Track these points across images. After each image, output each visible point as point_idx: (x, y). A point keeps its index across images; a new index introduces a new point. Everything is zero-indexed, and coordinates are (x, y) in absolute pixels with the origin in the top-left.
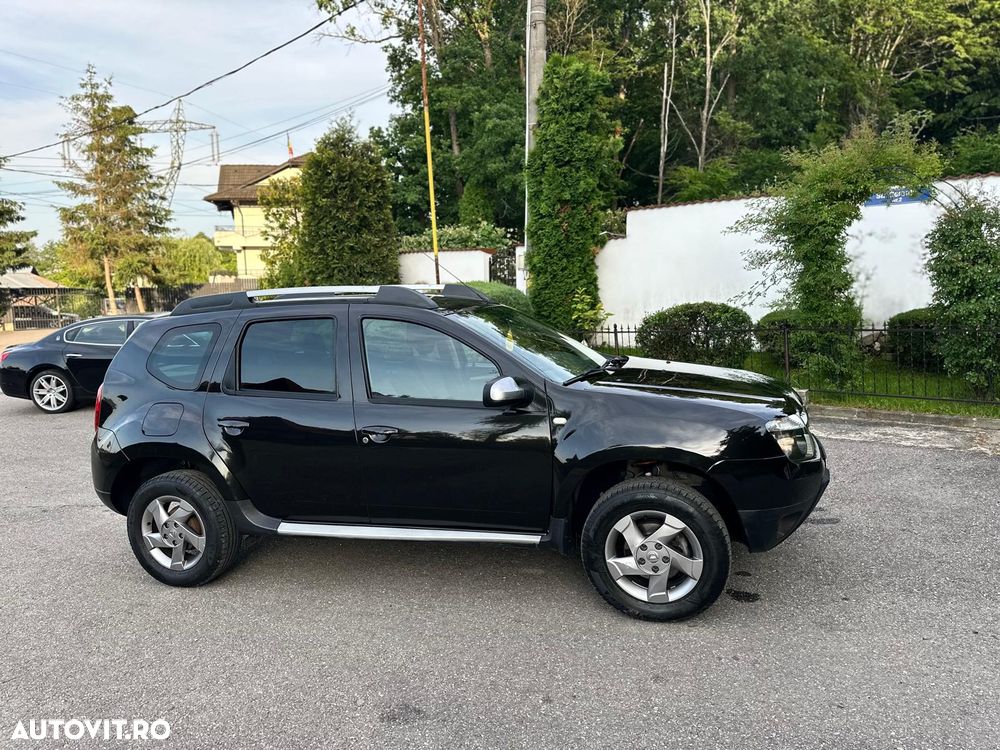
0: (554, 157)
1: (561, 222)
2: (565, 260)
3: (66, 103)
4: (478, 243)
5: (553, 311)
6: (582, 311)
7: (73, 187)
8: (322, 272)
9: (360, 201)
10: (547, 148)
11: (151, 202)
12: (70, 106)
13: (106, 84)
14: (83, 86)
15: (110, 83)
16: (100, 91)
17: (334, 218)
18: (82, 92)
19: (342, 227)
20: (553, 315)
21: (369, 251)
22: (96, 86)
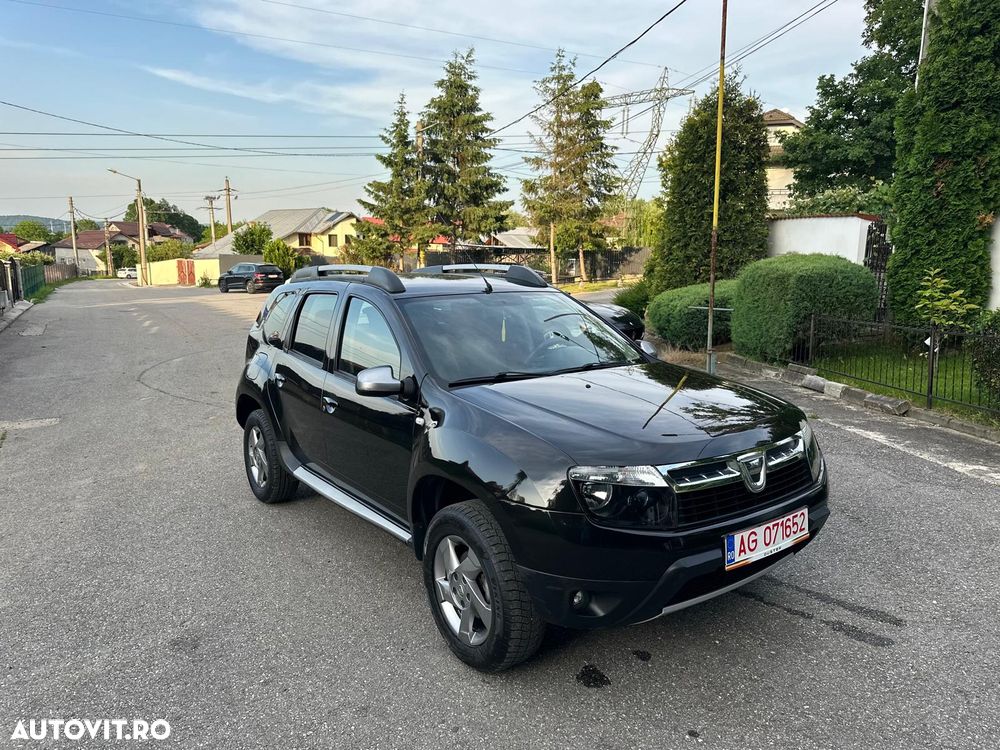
0: (937, 98)
1: (934, 182)
2: (934, 232)
3: (538, 87)
4: (861, 208)
5: (910, 295)
6: (931, 298)
7: (538, 162)
8: (678, 241)
9: (729, 165)
10: (929, 87)
11: (603, 172)
12: (542, 89)
13: (570, 65)
14: (552, 70)
15: (574, 64)
16: (565, 73)
17: (698, 183)
18: (551, 75)
19: (705, 193)
20: (909, 302)
21: (730, 217)
22: (562, 68)
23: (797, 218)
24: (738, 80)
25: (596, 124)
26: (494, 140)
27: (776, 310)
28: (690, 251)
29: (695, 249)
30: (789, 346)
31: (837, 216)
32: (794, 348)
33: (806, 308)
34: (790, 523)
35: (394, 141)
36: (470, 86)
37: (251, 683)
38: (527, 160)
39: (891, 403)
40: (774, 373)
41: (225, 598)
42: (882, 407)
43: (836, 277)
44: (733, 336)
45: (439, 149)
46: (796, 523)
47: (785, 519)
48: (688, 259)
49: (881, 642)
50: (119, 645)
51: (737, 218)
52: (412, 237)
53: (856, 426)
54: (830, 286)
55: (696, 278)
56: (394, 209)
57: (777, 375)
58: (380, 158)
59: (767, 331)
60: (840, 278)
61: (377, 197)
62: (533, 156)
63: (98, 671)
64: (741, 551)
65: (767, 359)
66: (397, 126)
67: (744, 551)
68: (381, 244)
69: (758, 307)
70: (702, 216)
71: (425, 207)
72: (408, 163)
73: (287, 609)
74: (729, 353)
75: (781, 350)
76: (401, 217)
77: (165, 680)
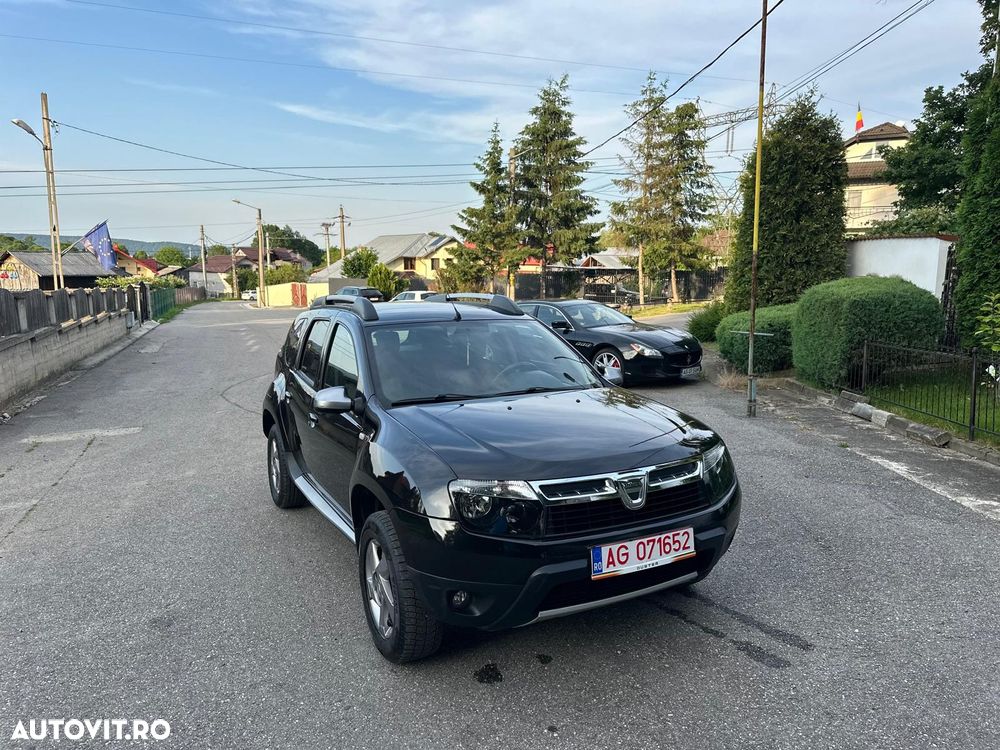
3: (628, 110)
4: (941, 228)
6: (992, 324)
7: (628, 184)
9: (802, 184)
11: (698, 191)
12: (632, 112)
13: (662, 88)
14: (643, 93)
15: (665, 86)
16: (656, 95)
18: (642, 98)
19: (778, 215)
21: (804, 239)
22: (653, 91)
23: (876, 239)
24: (814, 99)
25: (690, 144)
26: (587, 163)
27: (830, 335)
28: (762, 273)
29: (767, 271)
30: (843, 373)
31: (915, 237)
32: (849, 375)
33: (860, 334)
34: (671, 541)
35: (488, 168)
36: (563, 112)
37: (200, 657)
38: (616, 182)
39: (931, 433)
40: (827, 400)
41: (210, 587)
42: (922, 438)
43: (893, 302)
44: (795, 361)
45: (531, 175)
46: (678, 541)
47: (663, 536)
48: (760, 281)
49: (778, 663)
50: (110, 620)
51: (811, 240)
52: (502, 260)
53: (883, 456)
54: (887, 311)
55: (768, 301)
56: (485, 233)
57: (830, 402)
58: (474, 185)
59: (823, 356)
60: (897, 303)
61: (470, 223)
62: (622, 178)
63: (86, 638)
64: (609, 563)
65: (824, 385)
66: (490, 154)
67: (613, 563)
68: (472, 267)
69: (815, 331)
70: (775, 237)
71: (516, 231)
72: (500, 189)
73: (257, 599)
74: (789, 379)
75: (836, 377)
76: (492, 242)
77: (133, 650)
